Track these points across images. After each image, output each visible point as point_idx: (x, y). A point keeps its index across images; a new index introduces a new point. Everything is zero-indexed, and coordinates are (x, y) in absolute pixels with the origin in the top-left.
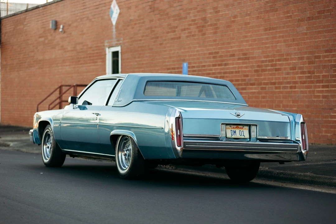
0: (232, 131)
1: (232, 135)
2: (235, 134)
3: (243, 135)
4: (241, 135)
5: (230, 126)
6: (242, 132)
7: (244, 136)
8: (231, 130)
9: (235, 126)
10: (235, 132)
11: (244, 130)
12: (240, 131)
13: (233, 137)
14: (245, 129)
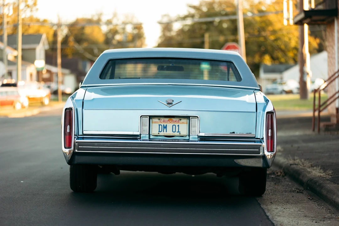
0: (161, 126)
1: (159, 131)
2: (165, 130)
3: (177, 130)
4: (174, 131)
5: (159, 119)
6: (177, 127)
7: (179, 133)
8: (159, 125)
9: (167, 119)
10: (165, 127)
11: (180, 125)
12: (174, 126)
13: (162, 133)
14: (183, 123)
